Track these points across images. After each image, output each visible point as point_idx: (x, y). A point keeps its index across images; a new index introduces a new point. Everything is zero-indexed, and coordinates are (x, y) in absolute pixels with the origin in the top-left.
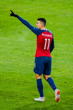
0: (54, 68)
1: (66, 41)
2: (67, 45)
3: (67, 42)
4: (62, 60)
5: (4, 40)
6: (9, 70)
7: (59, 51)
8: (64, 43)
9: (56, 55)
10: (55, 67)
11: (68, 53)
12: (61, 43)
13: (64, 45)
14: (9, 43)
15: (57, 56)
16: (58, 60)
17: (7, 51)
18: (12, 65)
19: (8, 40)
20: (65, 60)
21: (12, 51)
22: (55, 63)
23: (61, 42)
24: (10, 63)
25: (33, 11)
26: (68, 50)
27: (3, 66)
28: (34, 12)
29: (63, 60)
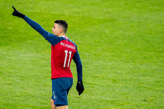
0: (112, 101)
1: (131, 59)
2: (132, 65)
3: (131, 61)
4: (123, 88)
5: (34, 58)
6: (42, 103)
7: (119, 74)
8: (127, 62)
9: (114, 80)
10: (114, 98)
11: (134, 78)
12: (122, 63)
13: (126, 65)
14: (42, 62)
15: (116, 81)
16: (118, 88)
17: (39, 74)
18: (46, 95)
19: (40, 58)
20: (129, 88)
21: (47, 75)
22: (113, 93)
23: (123, 61)
24: (43, 92)
25: (79, 13)
26: (134, 73)
27: (33, 97)
28: (81, 15)
29: (125, 88)
